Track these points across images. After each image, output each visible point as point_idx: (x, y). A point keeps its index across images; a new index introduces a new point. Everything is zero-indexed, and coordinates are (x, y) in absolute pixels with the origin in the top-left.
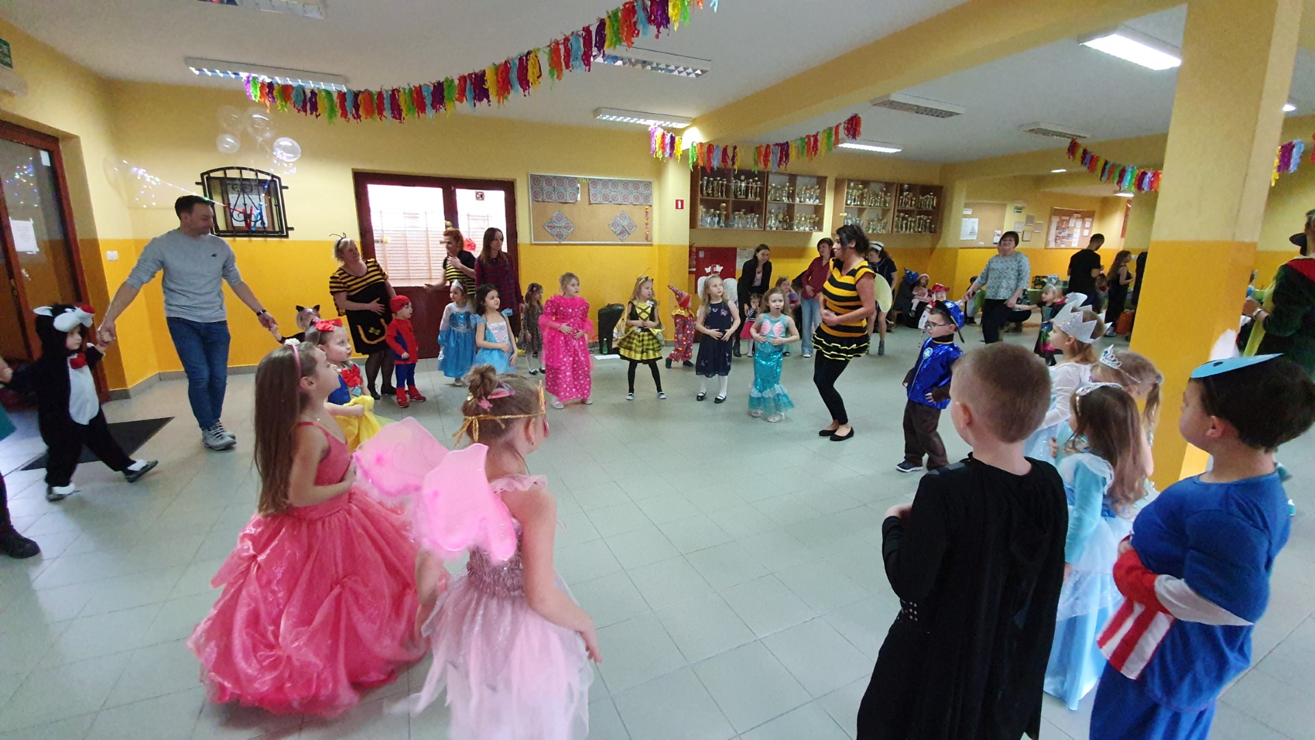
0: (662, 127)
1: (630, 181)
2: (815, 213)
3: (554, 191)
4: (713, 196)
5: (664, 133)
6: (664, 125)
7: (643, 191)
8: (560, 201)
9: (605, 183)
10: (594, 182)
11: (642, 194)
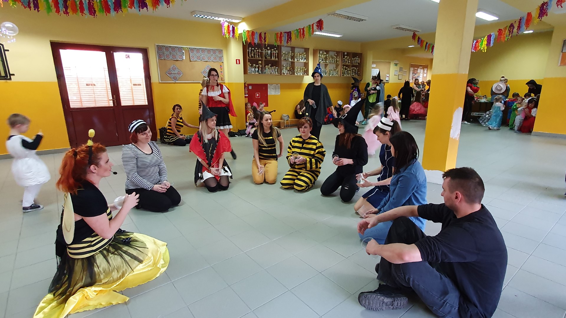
0: (227, 22)
1: (211, 49)
2: (304, 67)
3: (170, 54)
4: (254, 58)
5: (228, 25)
6: (228, 21)
7: (218, 54)
8: (174, 59)
9: (198, 50)
10: (192, 50)
11: (217, 56)
